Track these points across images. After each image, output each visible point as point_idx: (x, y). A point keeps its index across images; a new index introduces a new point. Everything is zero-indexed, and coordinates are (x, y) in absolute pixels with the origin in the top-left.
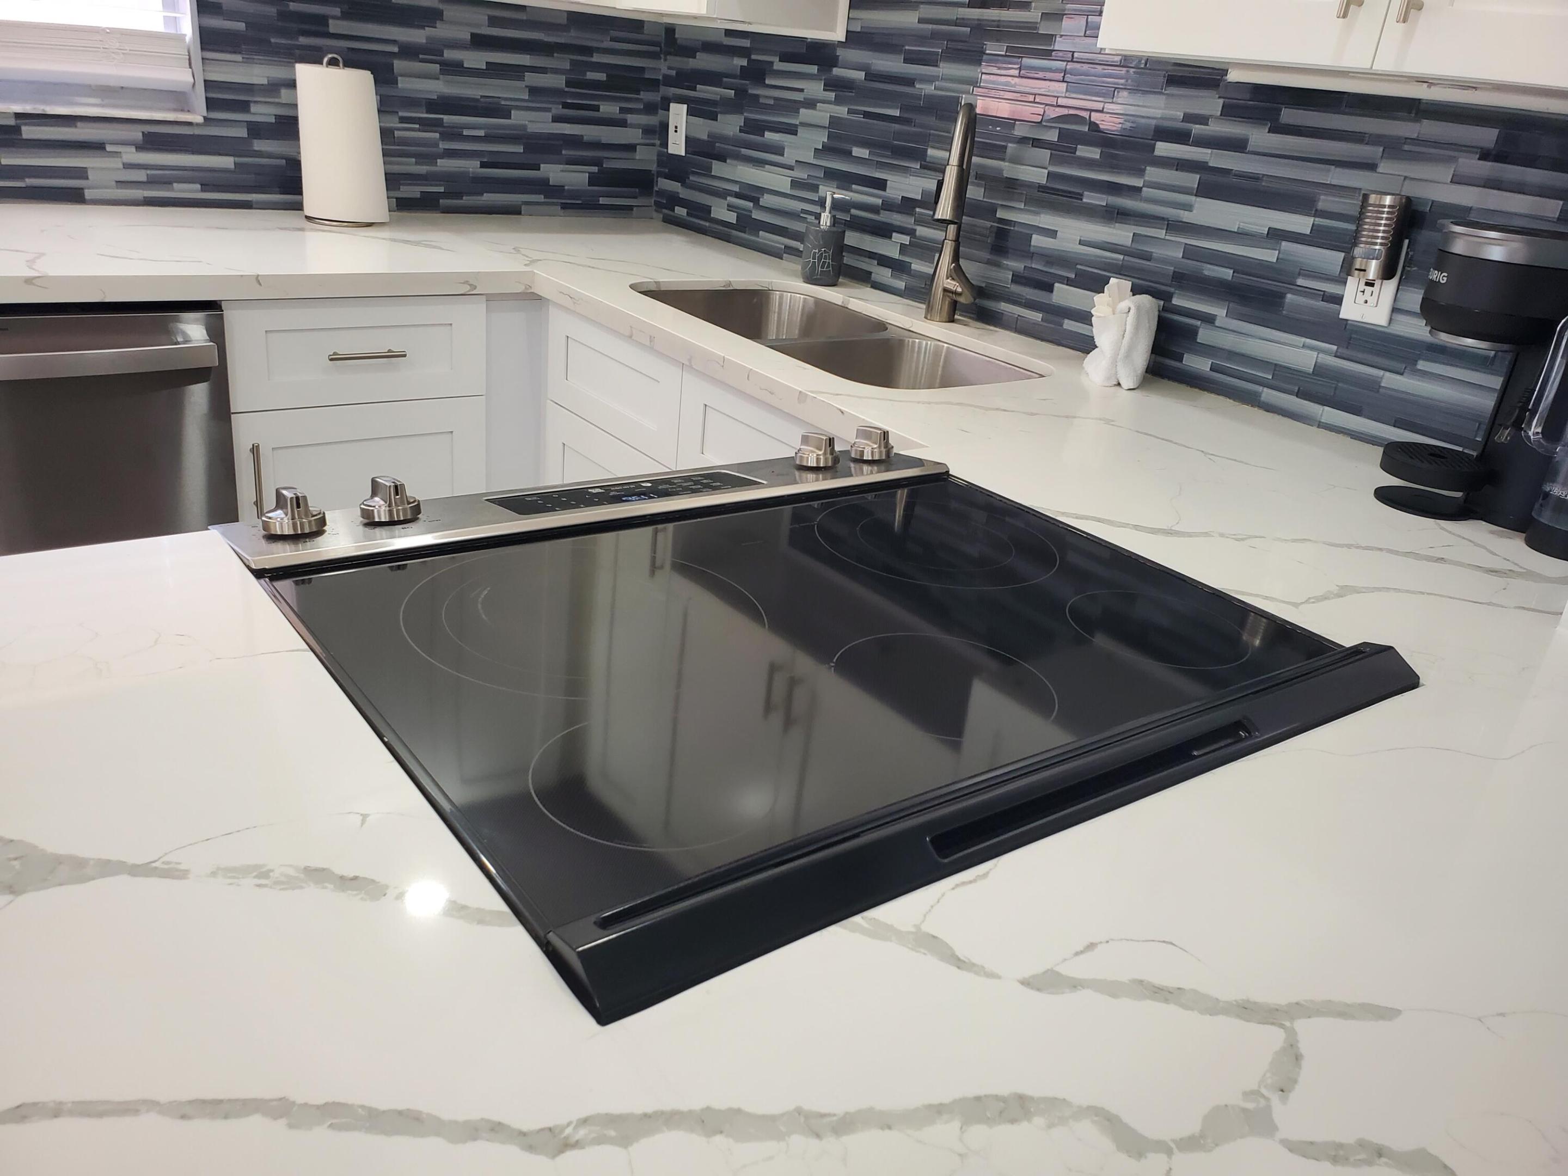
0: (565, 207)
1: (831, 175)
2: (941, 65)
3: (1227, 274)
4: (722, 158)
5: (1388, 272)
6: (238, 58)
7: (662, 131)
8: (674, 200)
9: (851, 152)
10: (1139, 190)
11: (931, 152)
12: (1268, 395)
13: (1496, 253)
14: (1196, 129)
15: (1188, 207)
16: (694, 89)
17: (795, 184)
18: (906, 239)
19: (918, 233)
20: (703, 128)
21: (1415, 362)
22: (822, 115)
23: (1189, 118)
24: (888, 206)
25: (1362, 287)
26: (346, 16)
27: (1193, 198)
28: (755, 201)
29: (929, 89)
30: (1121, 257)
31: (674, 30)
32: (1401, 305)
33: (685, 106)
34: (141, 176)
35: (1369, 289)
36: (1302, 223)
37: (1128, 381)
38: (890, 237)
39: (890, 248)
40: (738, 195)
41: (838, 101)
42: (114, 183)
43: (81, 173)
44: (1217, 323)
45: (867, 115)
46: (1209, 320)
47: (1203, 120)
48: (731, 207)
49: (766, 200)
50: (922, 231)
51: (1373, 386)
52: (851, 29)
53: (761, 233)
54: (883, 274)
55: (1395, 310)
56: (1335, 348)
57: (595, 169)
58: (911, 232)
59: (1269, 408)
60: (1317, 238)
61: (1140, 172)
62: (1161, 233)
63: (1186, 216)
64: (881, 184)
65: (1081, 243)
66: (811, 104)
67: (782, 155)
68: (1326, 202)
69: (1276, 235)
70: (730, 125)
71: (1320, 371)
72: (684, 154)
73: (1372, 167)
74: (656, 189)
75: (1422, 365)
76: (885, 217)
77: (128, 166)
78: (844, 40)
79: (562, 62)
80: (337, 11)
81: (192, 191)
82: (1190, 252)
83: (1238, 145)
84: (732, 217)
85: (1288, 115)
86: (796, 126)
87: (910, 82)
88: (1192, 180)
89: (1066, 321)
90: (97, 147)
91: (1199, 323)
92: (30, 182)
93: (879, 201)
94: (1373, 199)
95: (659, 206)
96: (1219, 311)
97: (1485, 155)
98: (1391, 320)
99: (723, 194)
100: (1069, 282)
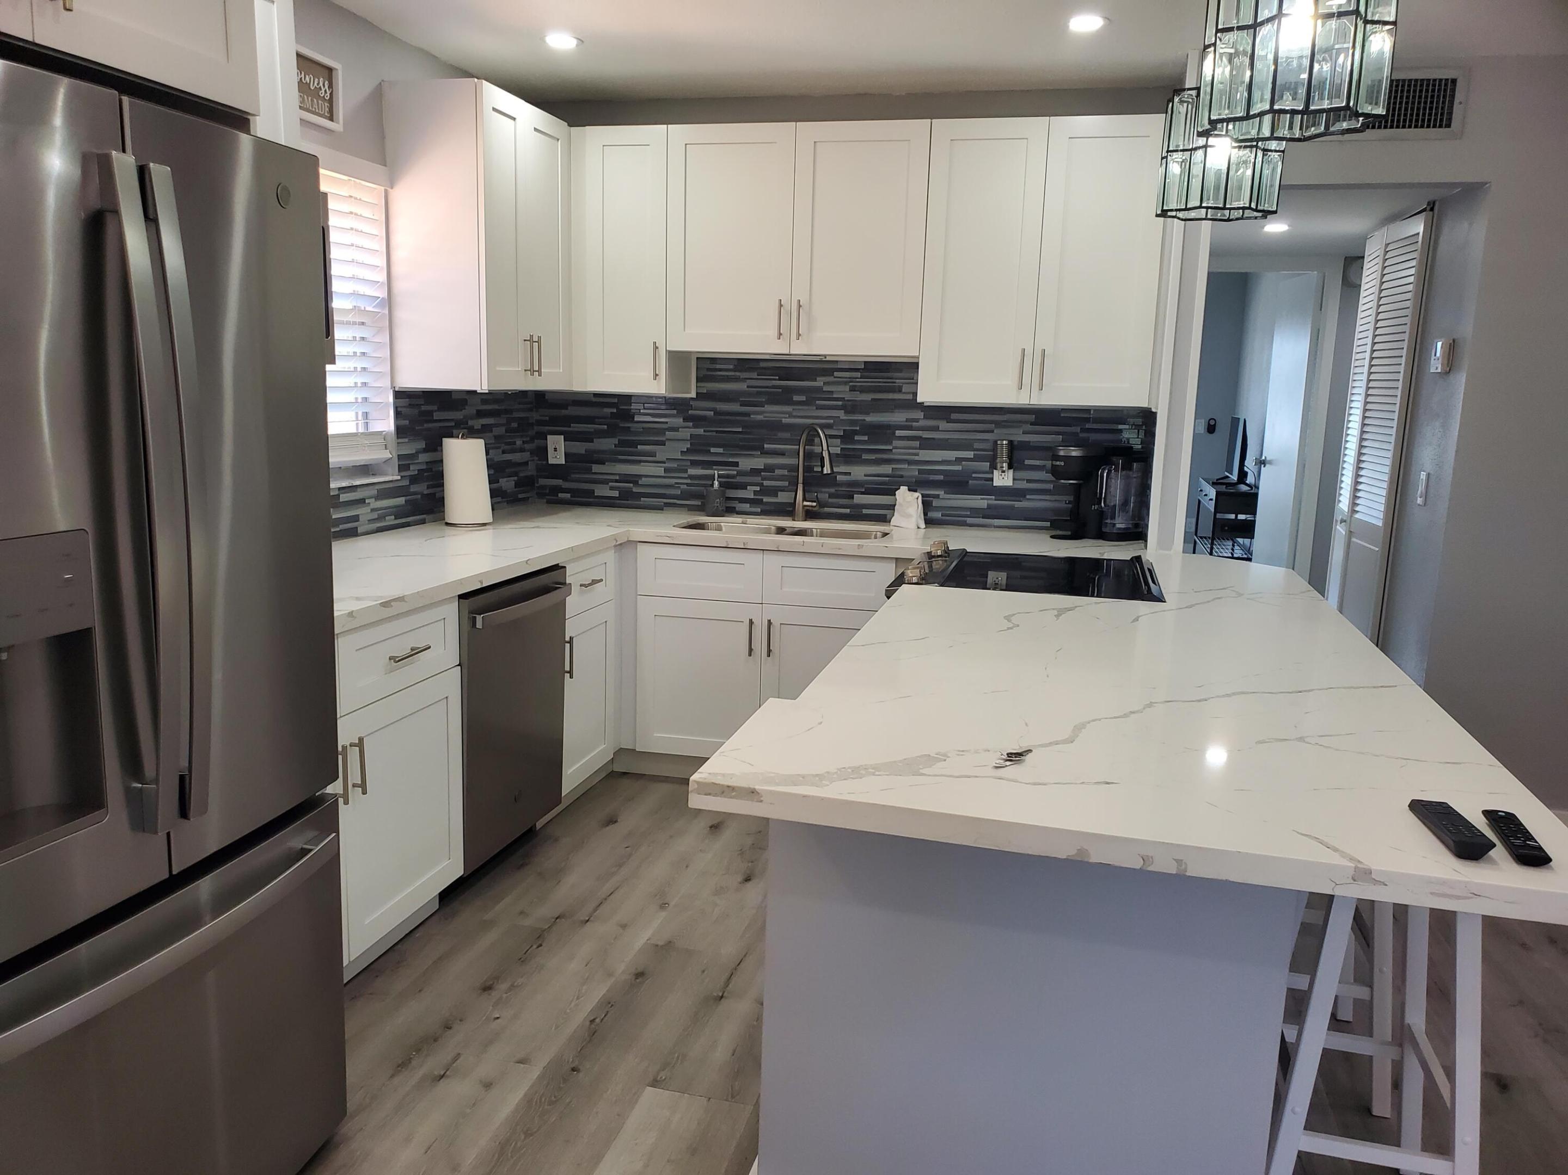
0: (508, 502)
1: (694, 463)
2: (766, 406)
3: (941, 477)
4: (602, 463)
5: (1010, 467)
6: (406, 440)
7: (542, 452)
8: (556, 490)
9: (710, 451)
10: (891, 450)
11: (766, 446)
12: (969, 520)
13: (1074, 454)
14: (914, 424)
15: (917, 455)
16: (570, 427)
17: (666, 470)
18: (758, 488)
19: (765, 484)
20: (580, 448)
21: (1025, 496)
22: (686, 433)
23: (907, 420)
24: (741, 473)
25: (1000, 473)
26: (439, 410)
27: (918, 451)
28: (636, 483)
29: (760, 417)
30: (888, 479)
31: (545, 395)
32: (1016, 478)
33: (563, 436)
34: (375, 515)
35: (1003, 474)
36: (970, 454)
37: (923, 525)
38: (746, 489)
39: (749, 493)
40: (616, 481)
41: (695, 427)
42: (367, 522)
43: (356, 518)
44: (941, 497)
45: (717, 432)
46: (937, 496)
47: (917, 420)
48: (612, 488)
49: (643, 481)
50: (766, 483)
51: (1012, 507)
52: (698, 391)
53: (642, 499)
54: (746, 507)
55: (1014, 479)
56: (994, 497)
57: (516, 478)
58: (761, 485)
59: (971, 525)
60: (976, 459)
61: (891, 443)
62: (906, 466)
63: (916, 458)
64: (736, 464)
65: (865, 476)
66: (675, 429)
67: (655, 457)
68: (976, 446)
69: (959, 460)
70: (607, 444)
71: (989, 506)
72: (564, 463)
73: (993, 432)
74: (536, 485)
75: (1028, 497)
76: (739, 479)
77: (373, 510)
78: (695, 397)
79: (502, 420)
80: (435, 408)
81: (390, 520)
82: (920, 471)
83: (936, 429)
84: (616, 494)
85: (954, 416)
86: (665, 441)
87: (747, 414)
88: (917, 443)
89: (864, 510)
90: (362, 502)
91: (931, 499)
92: (342, 527)
93: (735, 472)
94: (999, 442)
95: (541, 495)
96: (941, 493)
97: (1032, 424)
98: (1013, 483)
99: (605, 482)
100: (863, 493)
